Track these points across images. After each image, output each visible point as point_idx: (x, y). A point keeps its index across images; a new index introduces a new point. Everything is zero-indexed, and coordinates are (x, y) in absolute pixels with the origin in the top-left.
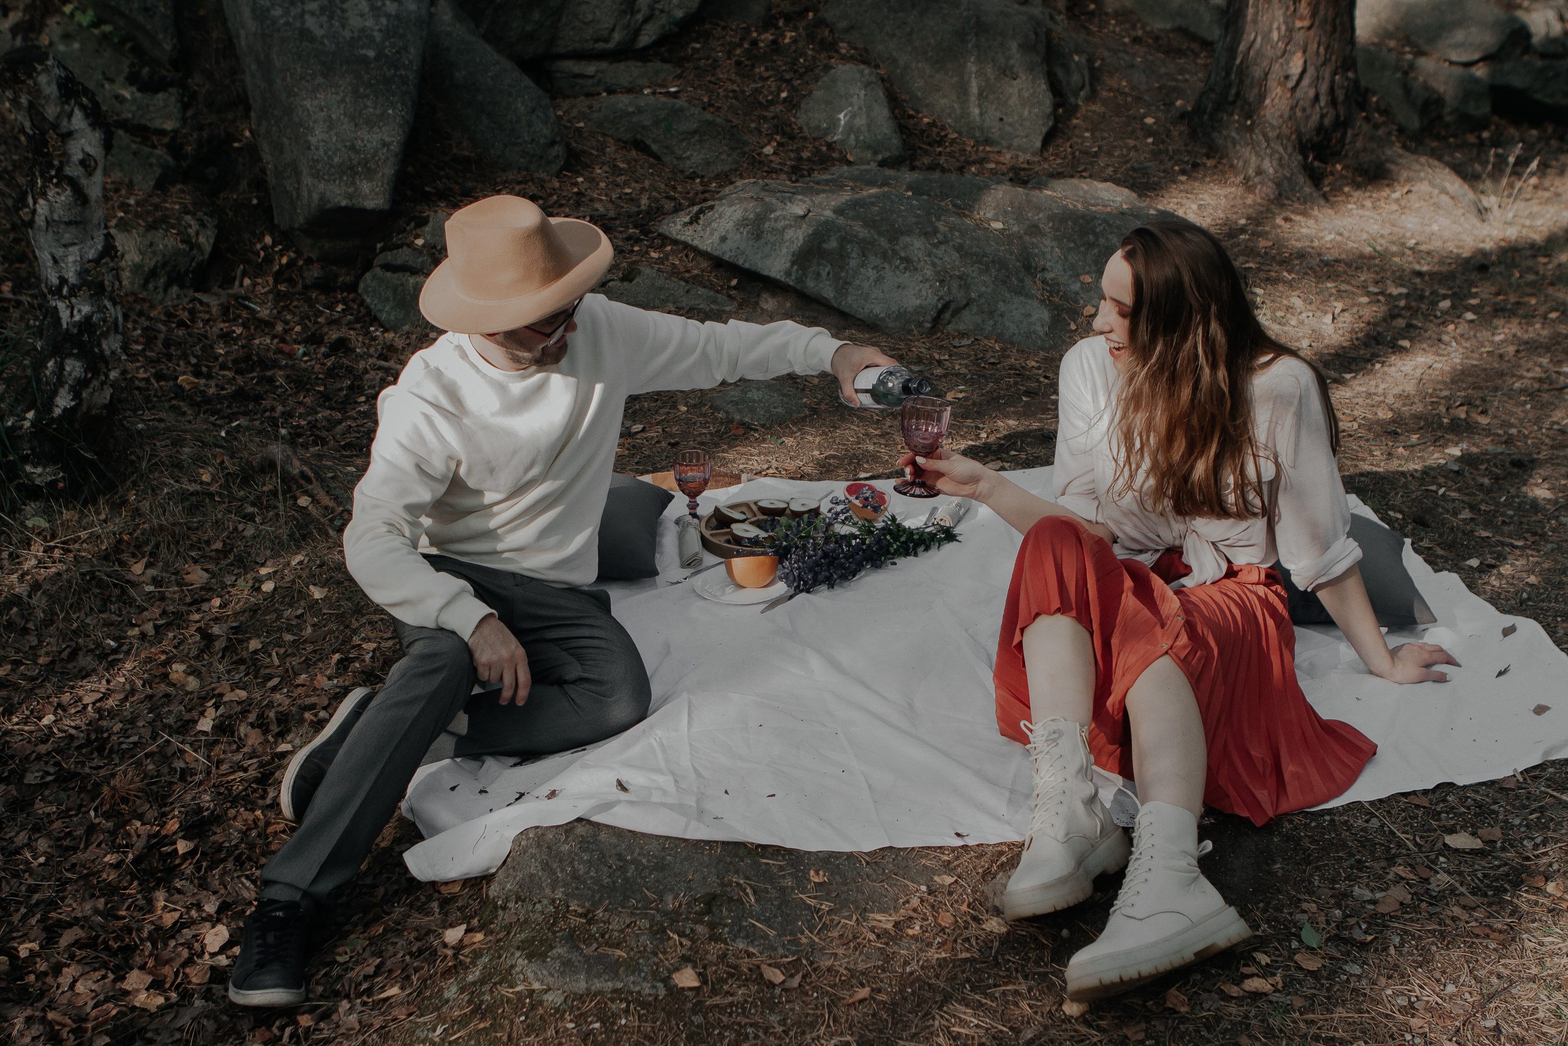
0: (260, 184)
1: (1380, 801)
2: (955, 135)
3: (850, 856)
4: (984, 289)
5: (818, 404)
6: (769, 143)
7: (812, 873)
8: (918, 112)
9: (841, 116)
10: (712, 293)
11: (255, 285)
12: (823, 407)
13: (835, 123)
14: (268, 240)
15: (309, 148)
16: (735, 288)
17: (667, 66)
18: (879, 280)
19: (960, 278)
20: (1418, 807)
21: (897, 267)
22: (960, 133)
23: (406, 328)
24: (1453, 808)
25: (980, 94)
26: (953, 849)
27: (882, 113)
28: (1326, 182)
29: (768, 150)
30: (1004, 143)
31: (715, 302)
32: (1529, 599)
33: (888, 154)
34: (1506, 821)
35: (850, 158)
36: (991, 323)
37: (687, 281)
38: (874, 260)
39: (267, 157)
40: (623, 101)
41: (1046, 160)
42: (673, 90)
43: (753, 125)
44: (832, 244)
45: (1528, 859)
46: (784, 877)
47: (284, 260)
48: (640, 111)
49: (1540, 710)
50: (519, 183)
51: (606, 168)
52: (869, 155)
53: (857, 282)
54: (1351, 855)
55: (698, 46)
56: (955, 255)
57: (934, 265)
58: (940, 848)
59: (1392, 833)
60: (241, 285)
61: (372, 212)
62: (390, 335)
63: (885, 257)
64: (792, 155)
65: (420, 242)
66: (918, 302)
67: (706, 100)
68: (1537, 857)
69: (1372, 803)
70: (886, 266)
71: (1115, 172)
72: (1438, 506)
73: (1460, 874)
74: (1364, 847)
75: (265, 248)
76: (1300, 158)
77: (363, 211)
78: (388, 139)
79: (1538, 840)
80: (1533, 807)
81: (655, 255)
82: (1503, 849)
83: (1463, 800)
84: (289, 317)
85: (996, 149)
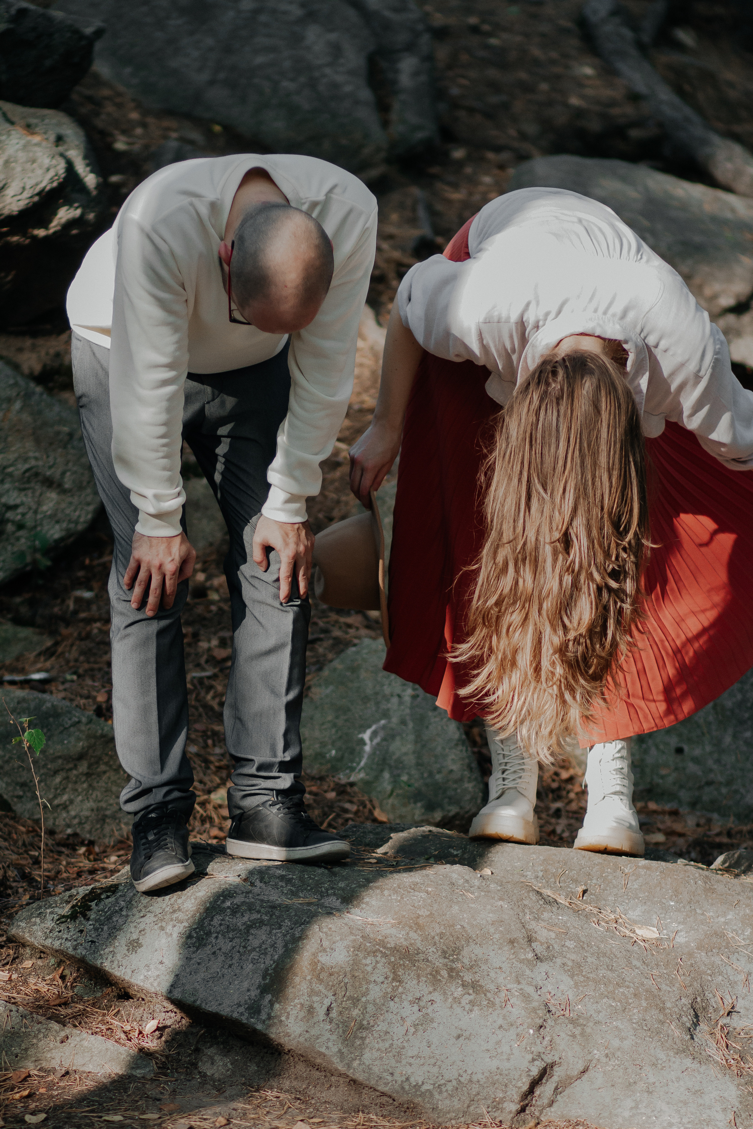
4: (616, 1043)
9: (366, 736)
13: (353, 748)
17: (25, 632)
18: (423, 1023)
19: (574, 1021)
21: (457, 1001)
30: (684, 795)
35: (381, 815)
38: (415, 987)
42: (36, 676)
53: (382, 1026)
55: (87, 595)
56: (567, 982)
57: (526, 997)
63: (435, 981)
66: (494, 1064)
70: (438, 997)
85: (668, 807)
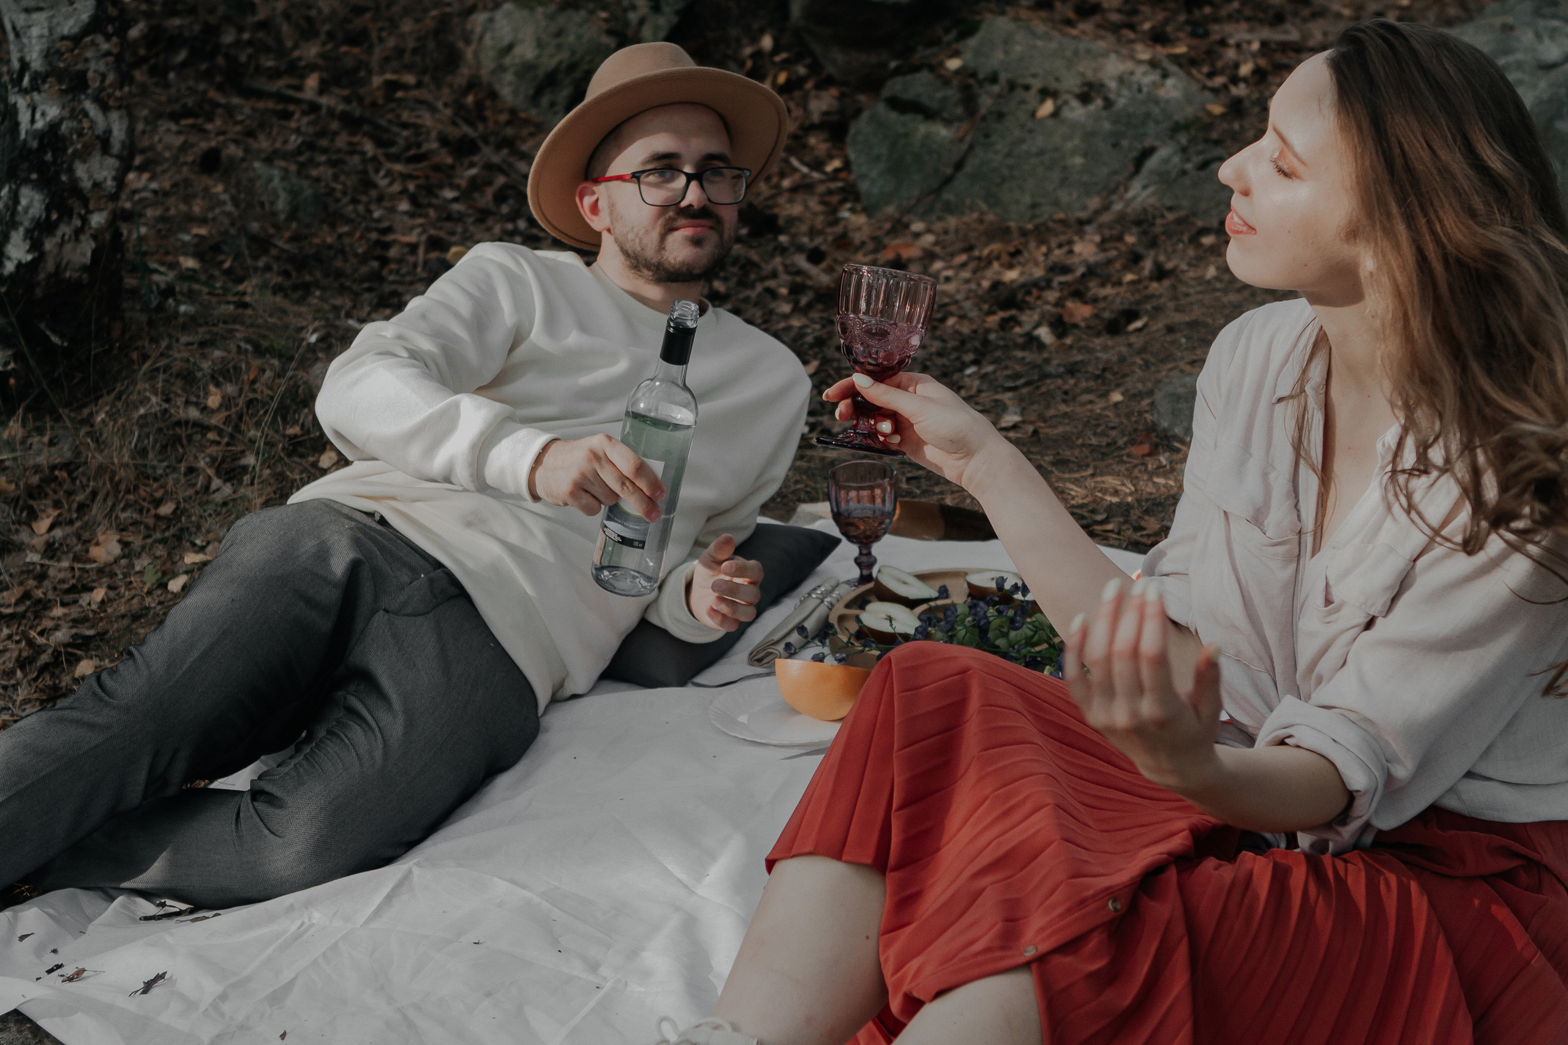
14: (767, 42)
23: (886, 209)
47: (782, 78)
65: (954, 64)
75: (757, 55)
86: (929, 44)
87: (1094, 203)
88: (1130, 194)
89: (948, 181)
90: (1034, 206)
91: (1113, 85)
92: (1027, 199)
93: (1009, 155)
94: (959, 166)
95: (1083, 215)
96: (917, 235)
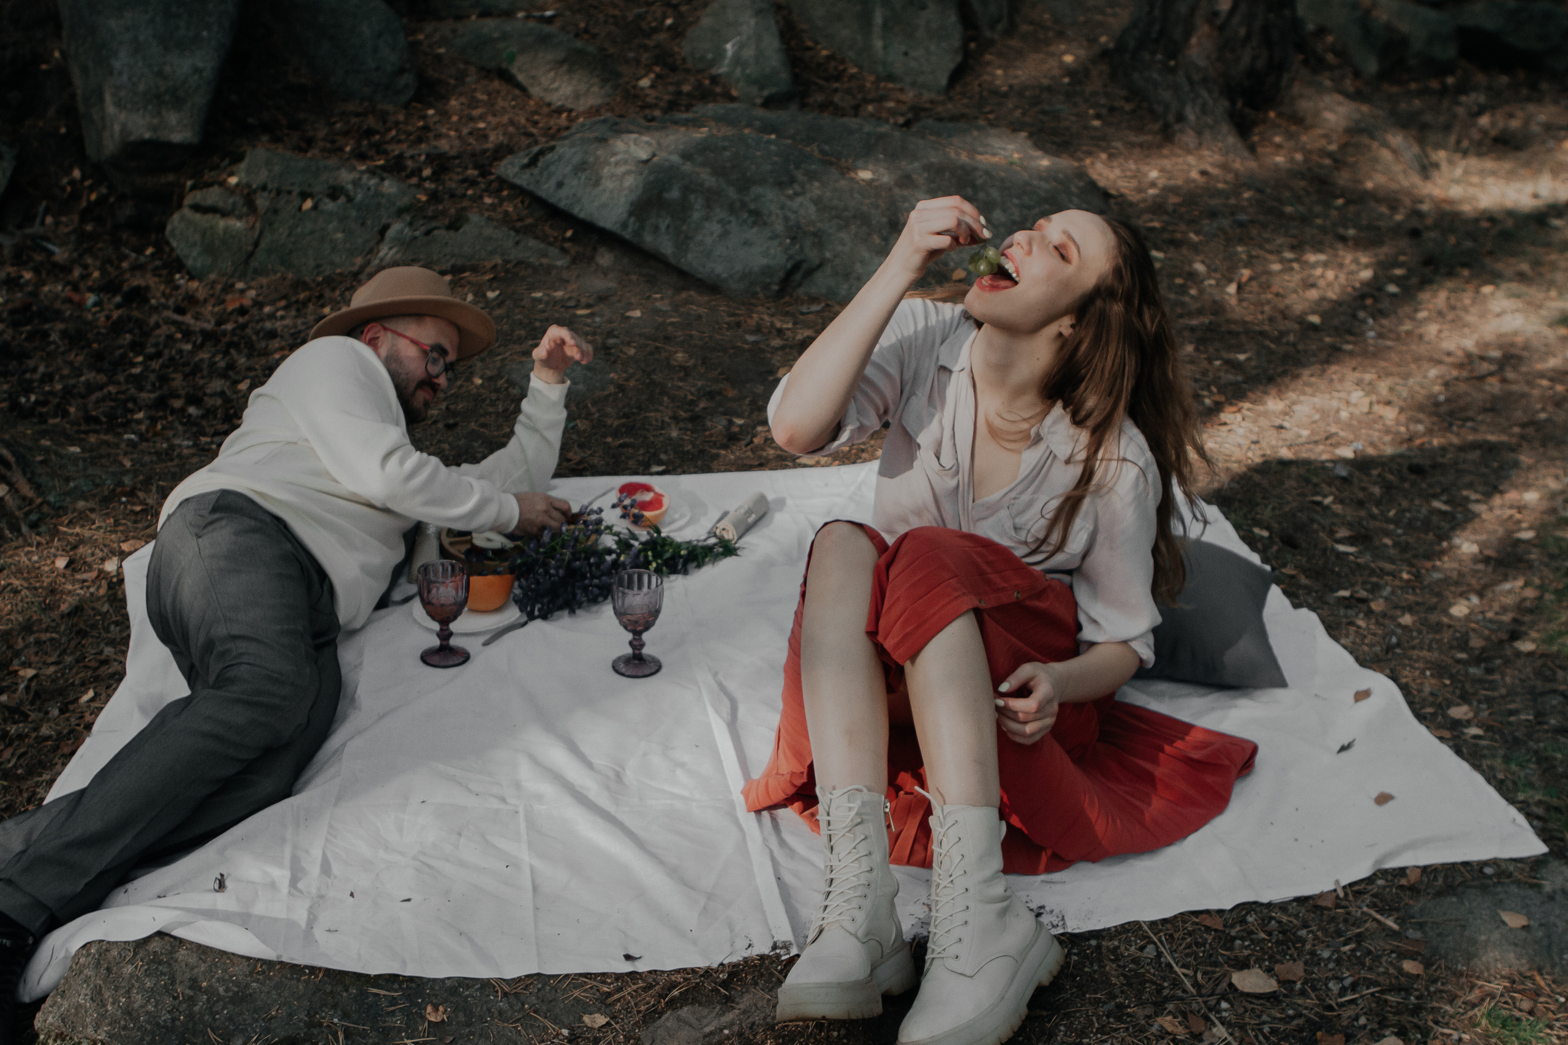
0: (70, 111)
1: (1165, 921)
2: (854, 70)
3: (485, 985)
4: (841, 247)
5: (627, 380)
6: (646, 75)
7: (429, 1009)
8: (817, 43)
9: (729, 46)
10: (542, 246)
11: (57, 224)
12: (632, 383)
13: (720, 54)
14: (77, 174)
15: (111, 73)
16: (570, 240)
18: (725, 235)
19: (815, 234)
20: (1208, 929)
21: (745, 221)
22: (860, 67)
23: (213, 276)
24: (1252, 932)
25: (885, 26)
26: (618, 977)
27: (772, 44)
28: (1257, 130)
29: (645, 83)
30: (908, 80)
31: (545, 255)
32: (1398, 645)
33: (774, 90)
34: (1313, 953)
35: (734, 93)
36: (845, 286)
37: (517, 231)
38: (720, 213)
39: (78, 81)
40: (490, 26)
41: (950, 99)
42: (548, 14)
43: (631, 55)
44: (674, 194)
45: (1330, 1008)
46: (393, 1013)
47: (93, 197)
48: (505, 37)
49: (1383, 799)
50: (358, 115)
51: (463, 99)
52: (754, 90)
53: (699, 238)
54: (1112, 996)
56: (812, 209)
57: (786, 219)
58: (603, 974)
59: (1169, 965)
60: (43, 223)
61: (180, 146)
62: (195, 284)
63: (732, 209)
64: (671, 89)
65: (233, 180)
66: (765, 261)
67: (582, 25)
68: (1341, 1005)
69: (1152, 924)
70: (732, 218)
71: (1024, 114)
72: (1313, 521)
73: (1242, 1027)
74: (1129, 985)
75: (72, 182)
76: (1226, 103)
77: (169, 145)
78: (200, 65)
79: (1347, 982)
80: (1349, 934)
81: (488, 200)
82: (1303, 993)
83: (1265, 921)
84: (89, 261)
85: (898, 86)
86: (212, 169)
87: (359, 261)
88: (381, 254)
89: (251, 255)
90: (318, 266)
91: (350, 187)
92: (312, 263)
93: (289, 235)
94: (256, 244)
95: (355, 269)
96: (242, 292)
